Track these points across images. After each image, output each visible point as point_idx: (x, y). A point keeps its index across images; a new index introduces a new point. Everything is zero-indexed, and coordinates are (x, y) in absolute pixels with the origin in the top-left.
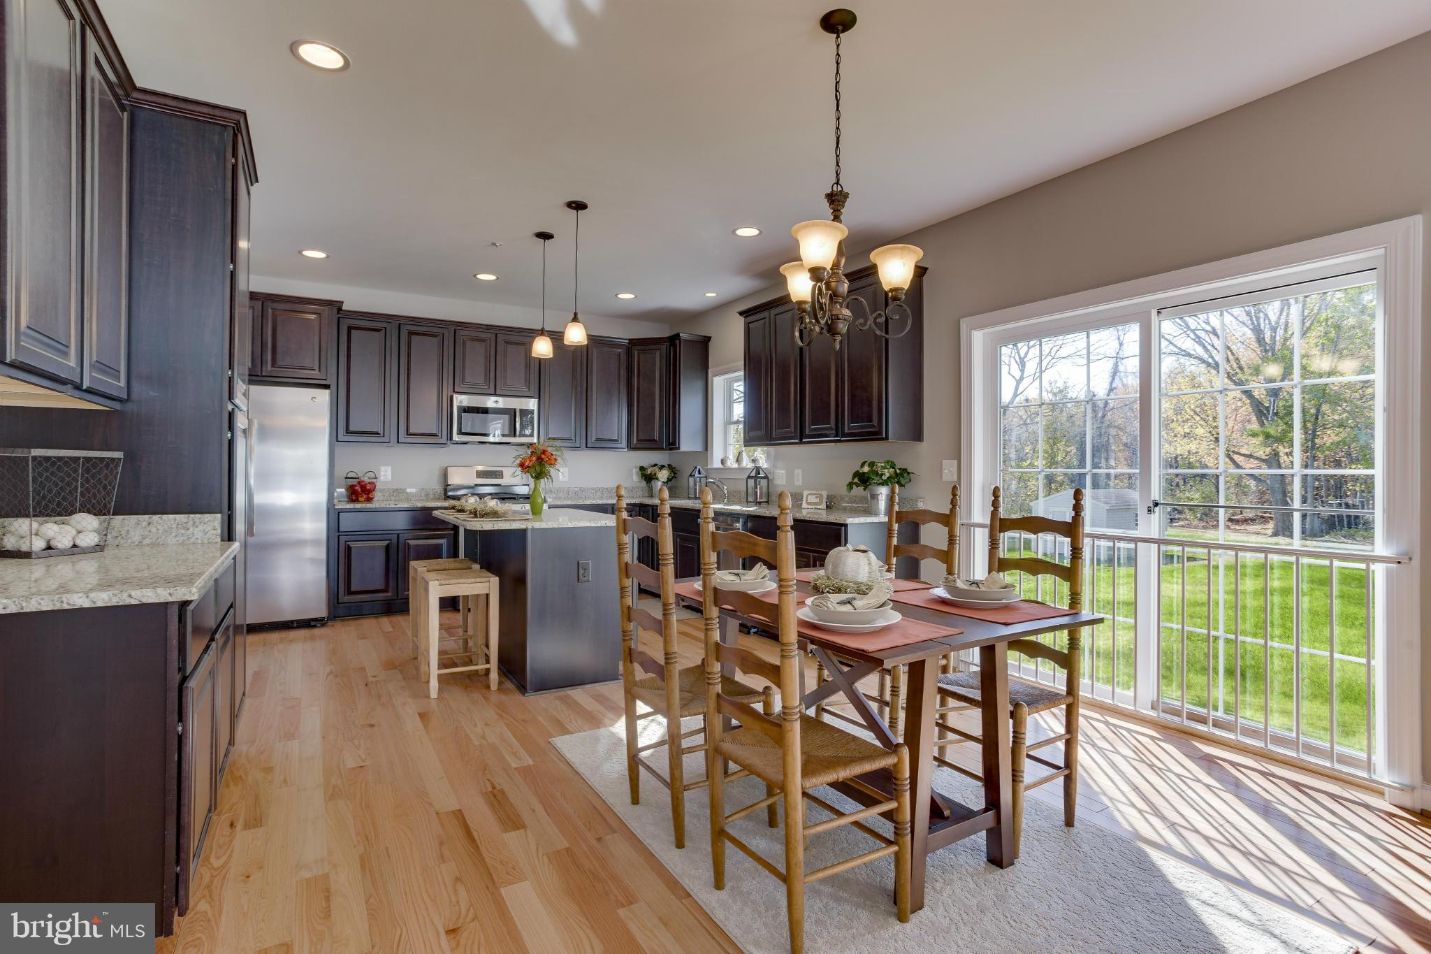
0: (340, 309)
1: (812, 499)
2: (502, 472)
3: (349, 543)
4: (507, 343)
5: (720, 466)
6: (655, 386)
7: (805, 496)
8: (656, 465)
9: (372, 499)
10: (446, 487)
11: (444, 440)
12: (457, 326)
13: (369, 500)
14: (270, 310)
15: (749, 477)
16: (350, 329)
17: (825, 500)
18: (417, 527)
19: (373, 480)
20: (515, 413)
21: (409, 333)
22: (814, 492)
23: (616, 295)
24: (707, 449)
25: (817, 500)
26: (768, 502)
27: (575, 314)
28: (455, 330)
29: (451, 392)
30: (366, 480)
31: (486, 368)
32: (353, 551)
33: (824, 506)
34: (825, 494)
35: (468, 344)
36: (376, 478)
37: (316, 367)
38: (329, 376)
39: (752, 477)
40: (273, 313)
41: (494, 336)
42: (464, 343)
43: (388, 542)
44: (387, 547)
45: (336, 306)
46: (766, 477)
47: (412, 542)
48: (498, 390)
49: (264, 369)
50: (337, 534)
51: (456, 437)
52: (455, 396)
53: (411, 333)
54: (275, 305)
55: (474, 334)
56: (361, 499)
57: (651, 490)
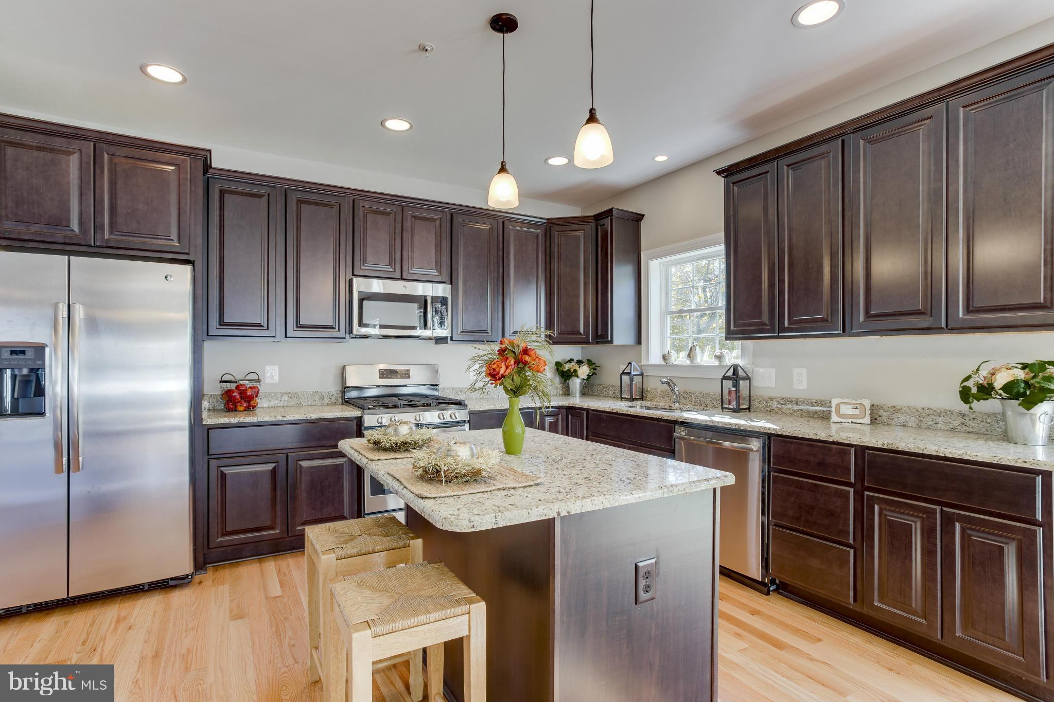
0: (207, 166)
1: (846, 410)
2: (408, 370)
3: (222, 469)
4: (415, 217)
5: (660, 361)
6: (579, 270)
7: (834, 405)
8: (571, 360)
9: (254, 407)
10: (345, 389)
11: (342, 333)
12: (356, 195)
13: (251, 408)
14: (106, 156)
15: (725, 378)
16: (222, 193)
17: (868, 412)
18: (312, 444)
19: (255, 384)
20: (426, 301)
21: (298, 201)
22: (850, 401)
23: (546, 160)
24: (639, 341)
25: (857, 412)
26: (749, 409)
27: (592, 111)
28: (354, 200)
29: (349, 276)
30: (248, 384)
31: (390, 247)
32: (228, 478)
33: (867, 420)
34: (867, 403)
35: (370, 217)
36: (259, 381)
37: (174, 235)
38: (192, 249)
39: (728, 378)
40: (111, 161)
41: (399, 209)
42: (365, 216)
43: (274, 465)
44: (274, 471)
45: (202, 158)
46: (748, 378)
47: (305, 464)
48: (404, 274)
49: (98, 236)
50: (206, 459)
51: (356, 329)
52: (355, 280)
53: (300, 202)
54: (113, 149)
55: (377, 207)
56: (241, 408)
57: (567, 388)
